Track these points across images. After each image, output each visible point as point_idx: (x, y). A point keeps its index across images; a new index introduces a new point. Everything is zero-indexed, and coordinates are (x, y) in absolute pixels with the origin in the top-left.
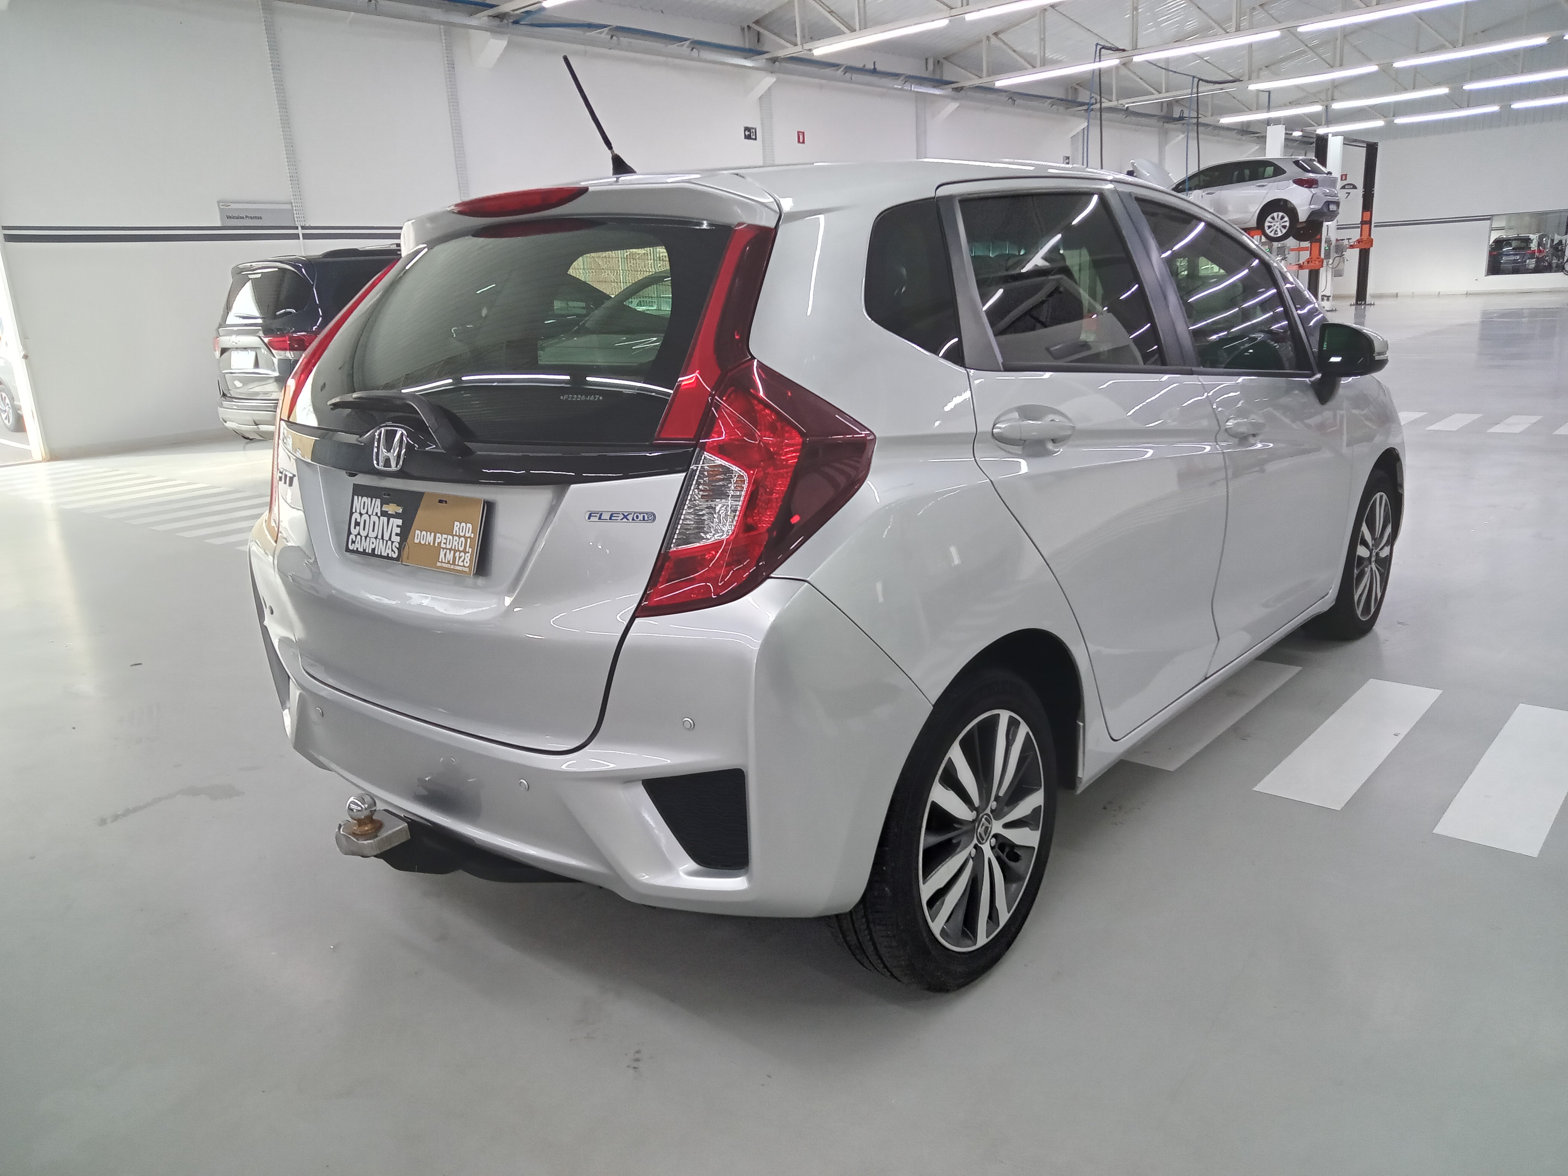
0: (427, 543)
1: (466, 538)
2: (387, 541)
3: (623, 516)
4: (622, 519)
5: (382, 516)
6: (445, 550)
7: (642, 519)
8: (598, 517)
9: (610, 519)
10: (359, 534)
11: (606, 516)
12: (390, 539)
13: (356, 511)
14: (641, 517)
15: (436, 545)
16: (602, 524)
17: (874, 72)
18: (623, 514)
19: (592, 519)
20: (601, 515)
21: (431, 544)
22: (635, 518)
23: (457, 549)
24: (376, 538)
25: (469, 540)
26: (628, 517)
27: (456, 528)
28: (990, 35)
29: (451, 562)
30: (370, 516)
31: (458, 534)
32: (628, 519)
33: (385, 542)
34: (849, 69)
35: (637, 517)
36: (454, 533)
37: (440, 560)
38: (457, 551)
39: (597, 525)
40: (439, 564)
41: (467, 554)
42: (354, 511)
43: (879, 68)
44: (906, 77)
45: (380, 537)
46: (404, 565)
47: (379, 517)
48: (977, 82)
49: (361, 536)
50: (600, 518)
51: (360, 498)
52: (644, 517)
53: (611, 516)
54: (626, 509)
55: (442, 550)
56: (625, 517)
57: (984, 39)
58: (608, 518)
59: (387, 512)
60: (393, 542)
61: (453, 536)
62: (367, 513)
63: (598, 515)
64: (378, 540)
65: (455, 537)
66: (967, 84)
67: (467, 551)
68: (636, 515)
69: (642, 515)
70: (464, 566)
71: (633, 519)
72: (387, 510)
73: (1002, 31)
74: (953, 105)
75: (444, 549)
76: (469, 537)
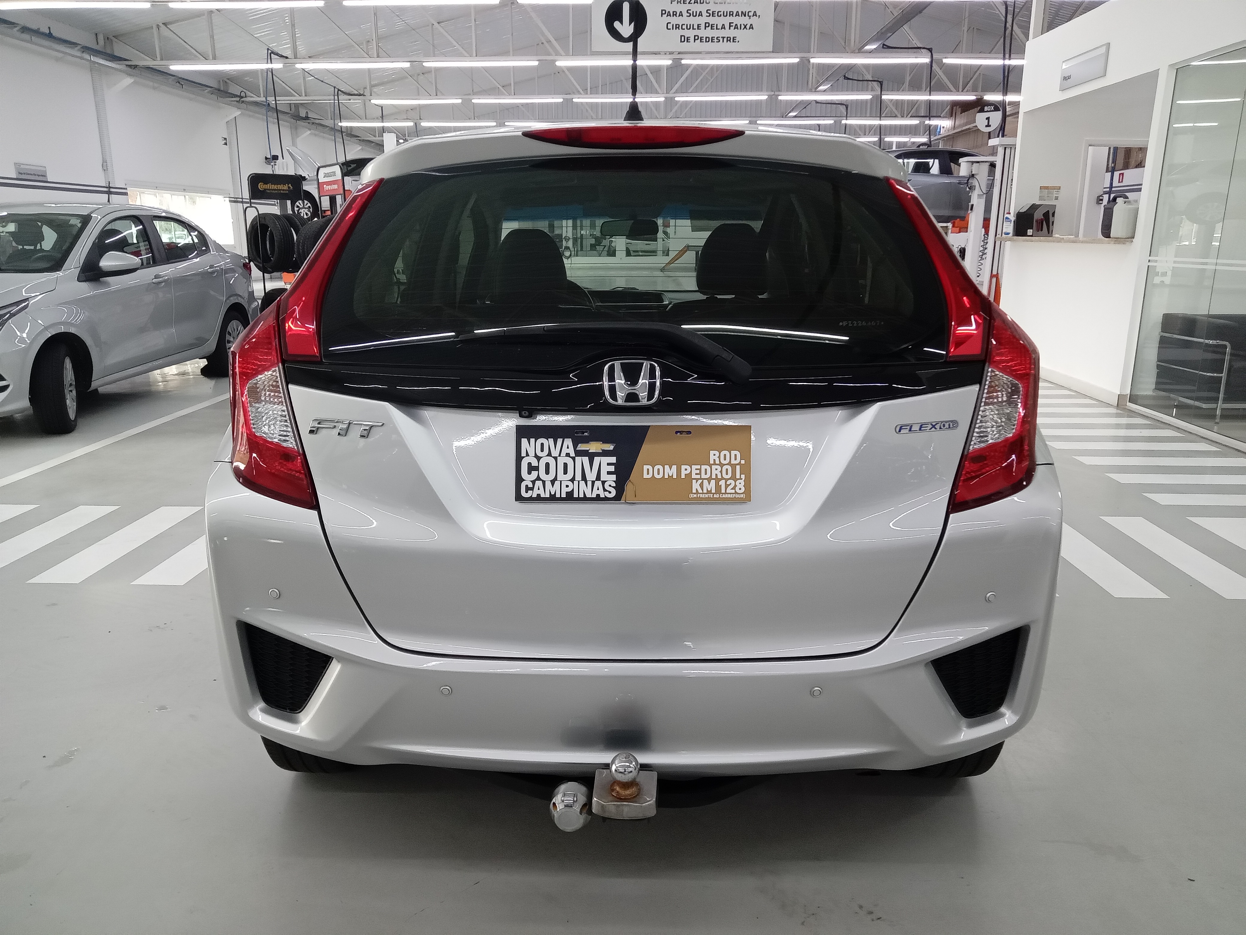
0: (666, 477)
1: (733, 467)
2: (593, 482)
3: (931, 426)
4: (930, 429)
5: (577, 455)
6: (700, 481)
7: (948, 427)
8: (908, 430)
9: (920, 430)
10: (538, 478)
11: (916, 428)
12: (598, 478)
13: (527, 455)
14: (947, 426)
15: (683, 476)
16: (912, 435)
17: (49, 36)
18: (932, 424)
19: (902, 431)
20: (911, 427)
21: (675, 477)
22: (942, 427)
23: (719, 477)
24: (573, 480)
25: (738, 467)
26: (936, 426)
27: (712, 458)
28: (161, 24)
29: (713, 491)
30: (556, 458)
31: (717, 462)
32: (936, 429)
33: (590, 484)
34: (25, 29)
35: (944, 426)
36: (712, 462)
37: (694, 491)
38: (721, 480)
39: (905, 437)
40: (691, 496)
41: (738, 482)
42: (523, 454)
43: (55, 34)
44: (83, 47)
45: (579, 477)
46: (630, 503)
47: (574, 459)
48: (150, 63)
49: (544, 482)
50: (910, 430)
51: (532, 440)
52: (949, 425)
53: (921, 427)
54: (934, 419)
55: (694, 481)
56: (934, 426)
57: (155, 27)
58: (918, 429)
59: (588, 451)
60: (603, 483)
61: (710, 466)
62: (549, 454)
63: (908, 427)
64: (576, 483)
65: (714, 467)
66: (141, 63)
67: (738, 476)
68: (943, 424)
69: (948, 423)
70: (736, 493)
71: (940, 428)
72: (588, 449)
73: (171, 23)
74: (128, 81)
75: (697, 480)
76: (737, 464)
